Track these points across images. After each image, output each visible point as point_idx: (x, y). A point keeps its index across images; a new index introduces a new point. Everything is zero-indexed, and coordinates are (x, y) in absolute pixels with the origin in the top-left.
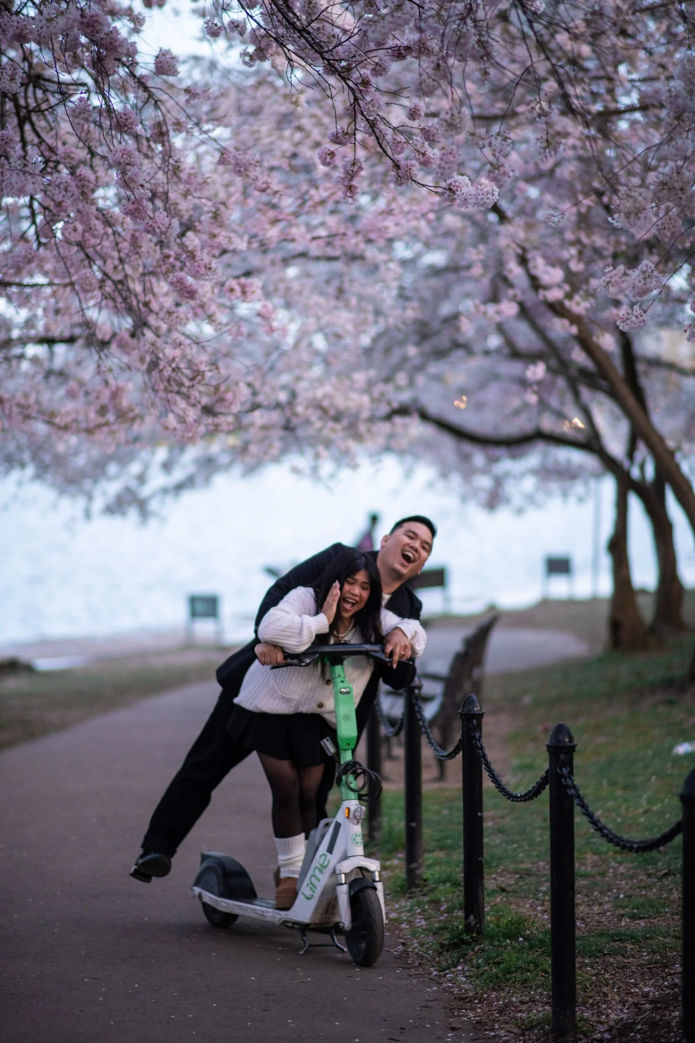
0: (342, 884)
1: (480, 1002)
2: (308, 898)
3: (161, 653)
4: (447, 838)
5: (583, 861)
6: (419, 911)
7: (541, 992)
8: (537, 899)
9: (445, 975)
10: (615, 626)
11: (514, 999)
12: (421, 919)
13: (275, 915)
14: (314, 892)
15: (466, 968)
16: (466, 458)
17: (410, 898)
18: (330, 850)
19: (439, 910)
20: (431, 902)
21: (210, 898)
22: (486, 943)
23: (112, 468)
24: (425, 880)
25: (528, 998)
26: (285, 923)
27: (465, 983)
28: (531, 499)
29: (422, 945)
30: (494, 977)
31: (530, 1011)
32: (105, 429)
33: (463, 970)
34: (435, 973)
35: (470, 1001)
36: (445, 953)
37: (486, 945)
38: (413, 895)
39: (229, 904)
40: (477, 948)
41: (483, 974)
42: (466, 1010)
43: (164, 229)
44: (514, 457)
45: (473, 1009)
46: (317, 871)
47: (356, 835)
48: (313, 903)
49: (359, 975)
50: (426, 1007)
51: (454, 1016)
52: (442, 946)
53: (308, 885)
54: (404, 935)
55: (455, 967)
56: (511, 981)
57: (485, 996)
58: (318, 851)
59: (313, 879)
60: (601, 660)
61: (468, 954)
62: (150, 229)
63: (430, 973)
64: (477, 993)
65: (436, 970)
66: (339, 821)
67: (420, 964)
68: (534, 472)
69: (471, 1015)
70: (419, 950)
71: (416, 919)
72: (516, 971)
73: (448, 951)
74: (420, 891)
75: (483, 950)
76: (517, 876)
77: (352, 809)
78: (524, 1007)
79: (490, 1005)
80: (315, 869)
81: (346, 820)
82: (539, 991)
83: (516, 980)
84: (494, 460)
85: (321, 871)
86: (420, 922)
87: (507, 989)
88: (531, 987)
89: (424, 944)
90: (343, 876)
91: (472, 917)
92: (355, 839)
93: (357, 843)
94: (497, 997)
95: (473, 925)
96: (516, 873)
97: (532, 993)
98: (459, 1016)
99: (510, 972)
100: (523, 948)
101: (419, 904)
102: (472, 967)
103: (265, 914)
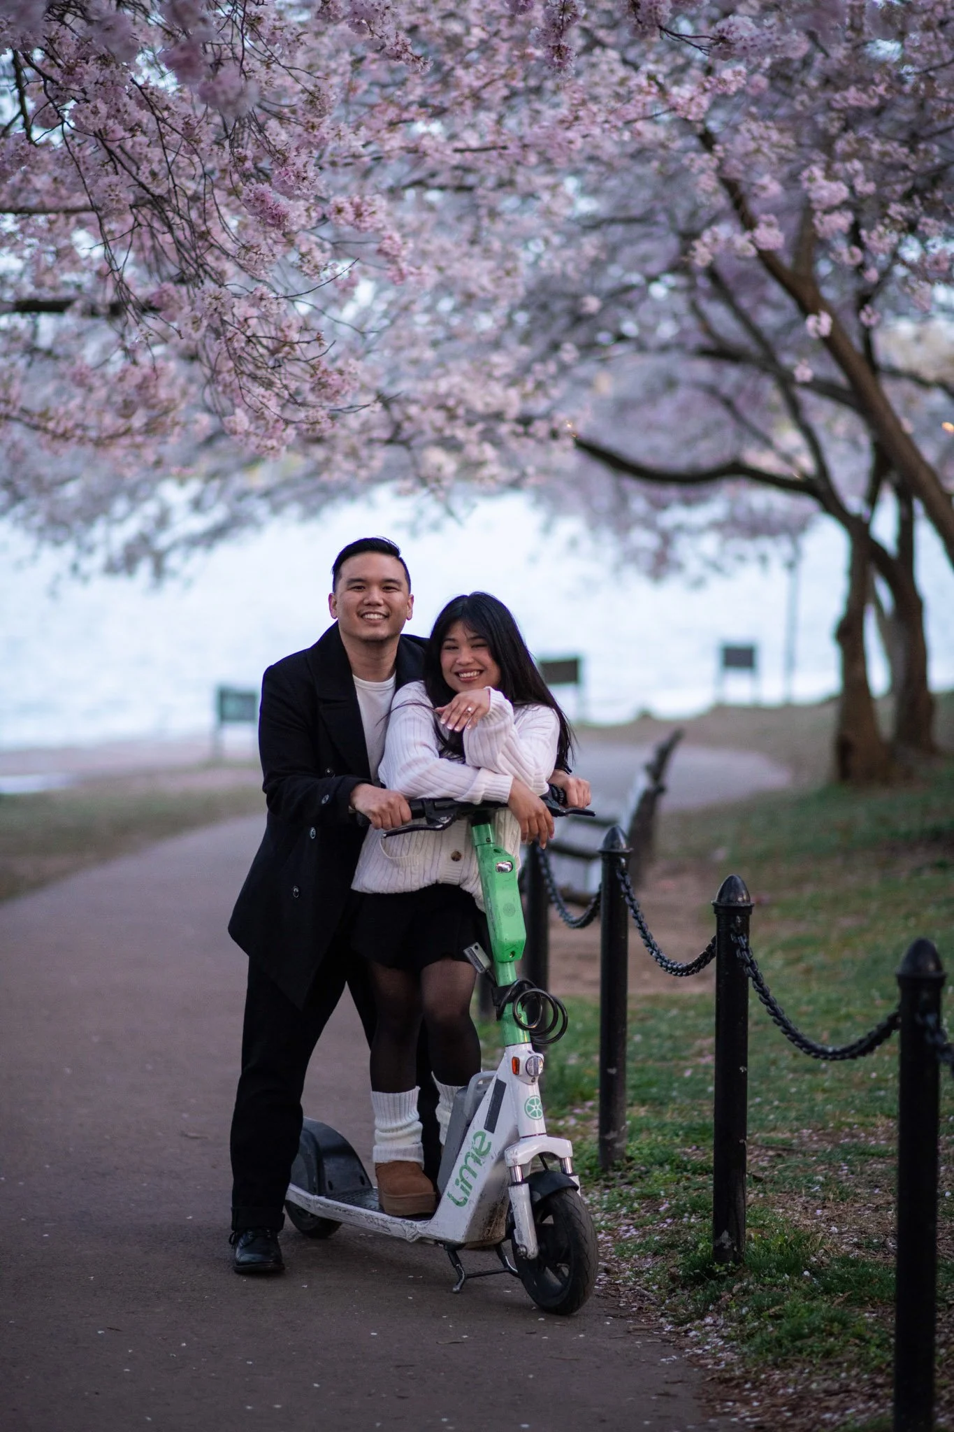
0: (518, 1184)
1: (753, 1389)
2: (458, 1203)
3: (174, 771)
4: (650, 1084)
5: (871, 1129)
6: (624, 1211)
7: (858, 1374)
8: (814, 1197)
9: (687, 1331)
10: (843, 748)
11: (814, 1386)
12: (629, 1225)
13: (406, 1228)
14: (468, 1193)
15: (721, 1322)
16: (622, 500)
17: (607, 1187)
18: (491, 1125)
19: (657, 1211)
20: (643, 1197)
21: (298, 1195)
22: (751, 1279)
23: (120, 506)
24: (630, 1159)
25: (837, 1386)
26: (422, 1241)
27: (723, 1350)
28: (716, 567)
29: (638, 1274)
30: (774, 1343)
31: (842, 1409)
32: (125, 441)
33: (714, 1324)
34: (669, 1328)
35: (737, 1386)
36: (679, 1291)
37: (748, 1282)
38: (610, 1183)
39: (328, 1206)
40: (736, 1287)
41: (751, 1336)
42: (734, 1401)
43: (232, 96)
44: (688, 502)
45: (746, 1402)
46: (470, 1160)
47: (532, 1102)
48: (468, 1211)
49: (548, 1332)
50: (667, 1394)
51: (715, 1415)
52: (673, 1278)
53: (457, 1182)
54: (605, 1253)
55: (702, 1317)
56: (805, 1353)
57: (763, 1376)
58: (471, 1127)
59: (466, 1173)
60: (822, 796)
61: (721, 1297)
62: (209, 93)
63: (661, 1328)
64: (748, 1372)
65: (670, 1323)
66: (502, 1079)
67: (640, 1308)
68: (717, 526)
69: (745, 1412)
70: (635, 1283)
71: (620, 1225)
72: (811, 1334)
73: (683, 1287)
74: (622, 1177)
75: (745, 1291)
76: (771, 1153)
77: (523, 1059)
78: (833, 1402)
79: (772, 1393)
80: (467, 1156)
81: (514, 1076)
82: (854, 1372)
83: (812, 1352)
84: (660, 506)
85: (477, 1161)
86: (627, 1231)
87: (799, 1366)
88: (839, 1364)
89: (642, 1272)
90: (518, 1170)
91: (725, 1235)
92: (530, 1109)
93: (534, 1114)
94: (781, 1379)
95: (727, 1247)
96: (769, 1148)
97: (843, 1375)
98: (725, 1414)
99: (801, 1337)
100: (814, 1290)
101: (624, 1199)
102: (732, 1321)
103: (389, 1225)
